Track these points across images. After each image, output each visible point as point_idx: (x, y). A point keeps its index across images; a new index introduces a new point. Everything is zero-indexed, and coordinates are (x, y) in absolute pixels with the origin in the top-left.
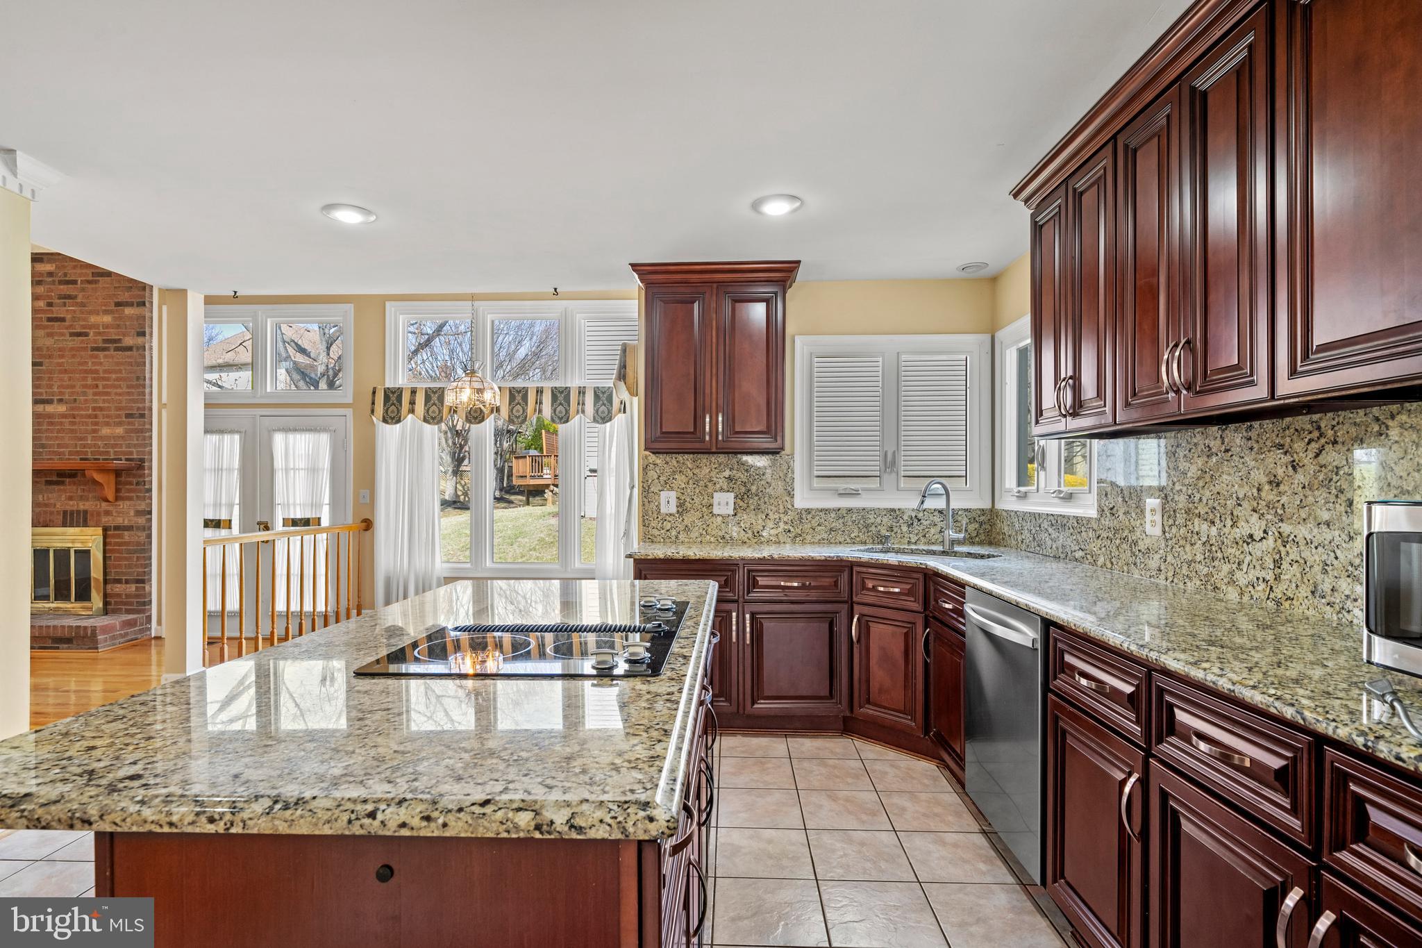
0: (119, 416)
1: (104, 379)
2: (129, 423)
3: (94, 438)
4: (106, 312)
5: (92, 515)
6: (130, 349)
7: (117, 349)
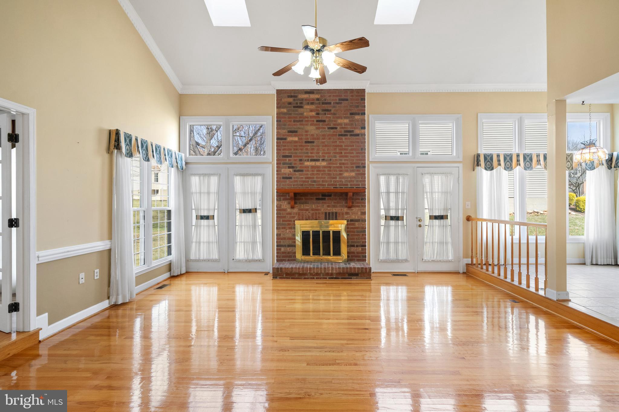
0: (353, 167)
1: (345, 149)
2: (357, 171)
3: (340, 178)
4: (345, 118)
5: (339, 214)
6: (358, 135)
7: (351, 135)
